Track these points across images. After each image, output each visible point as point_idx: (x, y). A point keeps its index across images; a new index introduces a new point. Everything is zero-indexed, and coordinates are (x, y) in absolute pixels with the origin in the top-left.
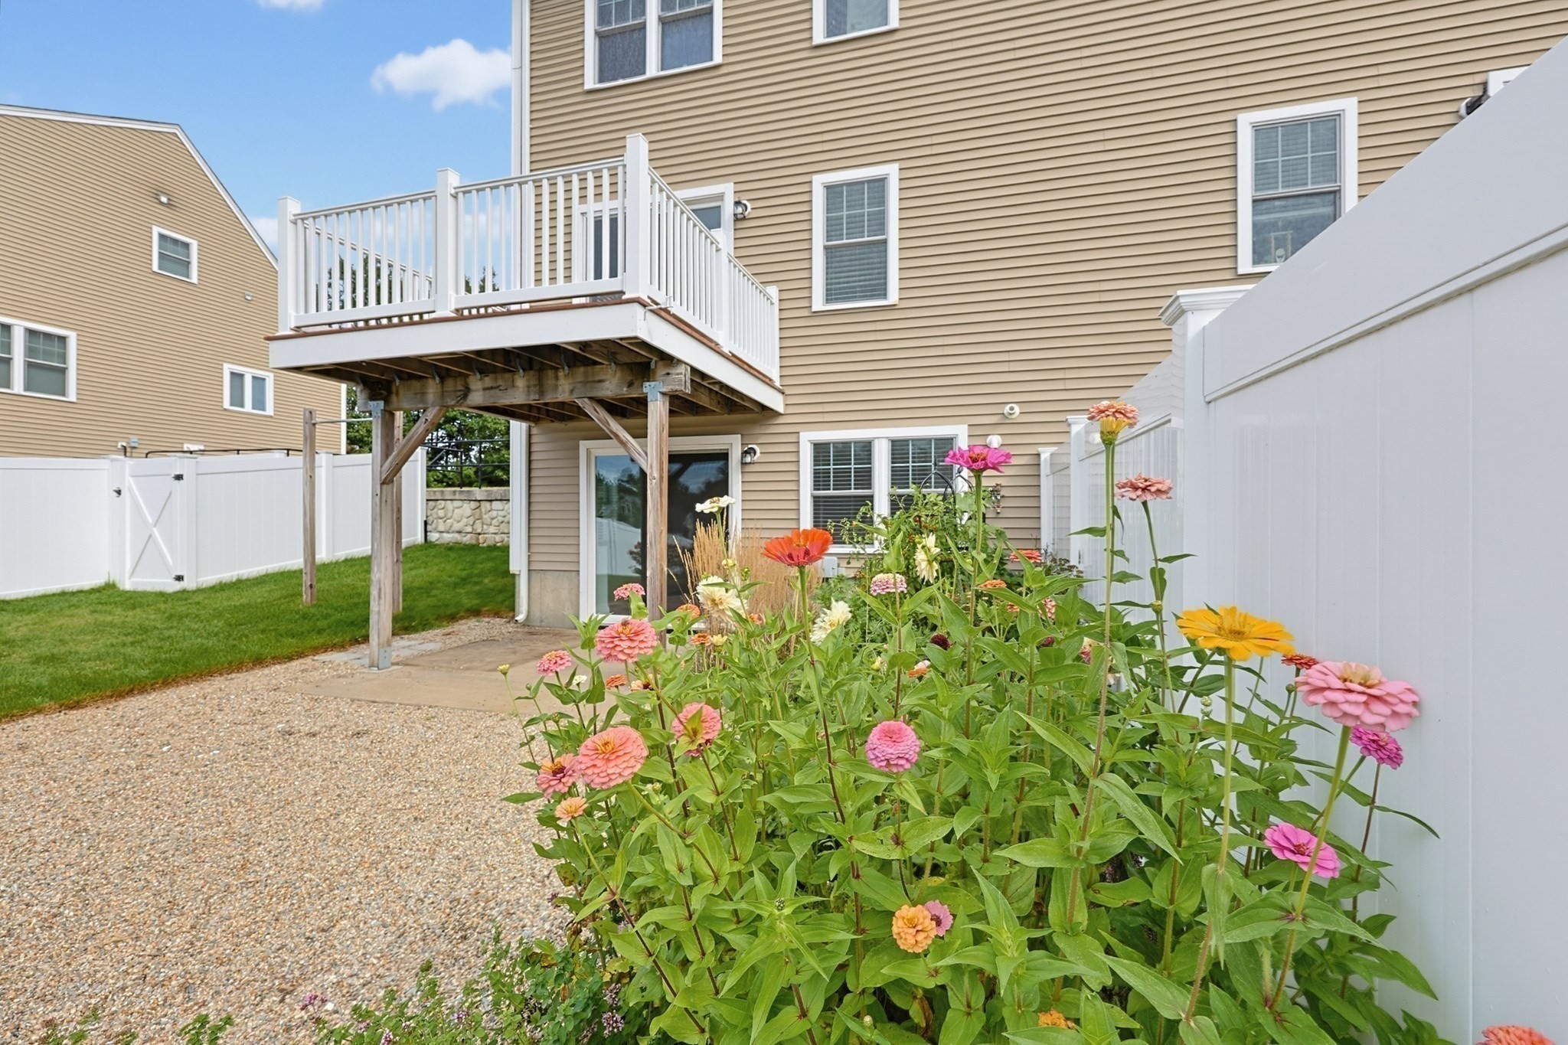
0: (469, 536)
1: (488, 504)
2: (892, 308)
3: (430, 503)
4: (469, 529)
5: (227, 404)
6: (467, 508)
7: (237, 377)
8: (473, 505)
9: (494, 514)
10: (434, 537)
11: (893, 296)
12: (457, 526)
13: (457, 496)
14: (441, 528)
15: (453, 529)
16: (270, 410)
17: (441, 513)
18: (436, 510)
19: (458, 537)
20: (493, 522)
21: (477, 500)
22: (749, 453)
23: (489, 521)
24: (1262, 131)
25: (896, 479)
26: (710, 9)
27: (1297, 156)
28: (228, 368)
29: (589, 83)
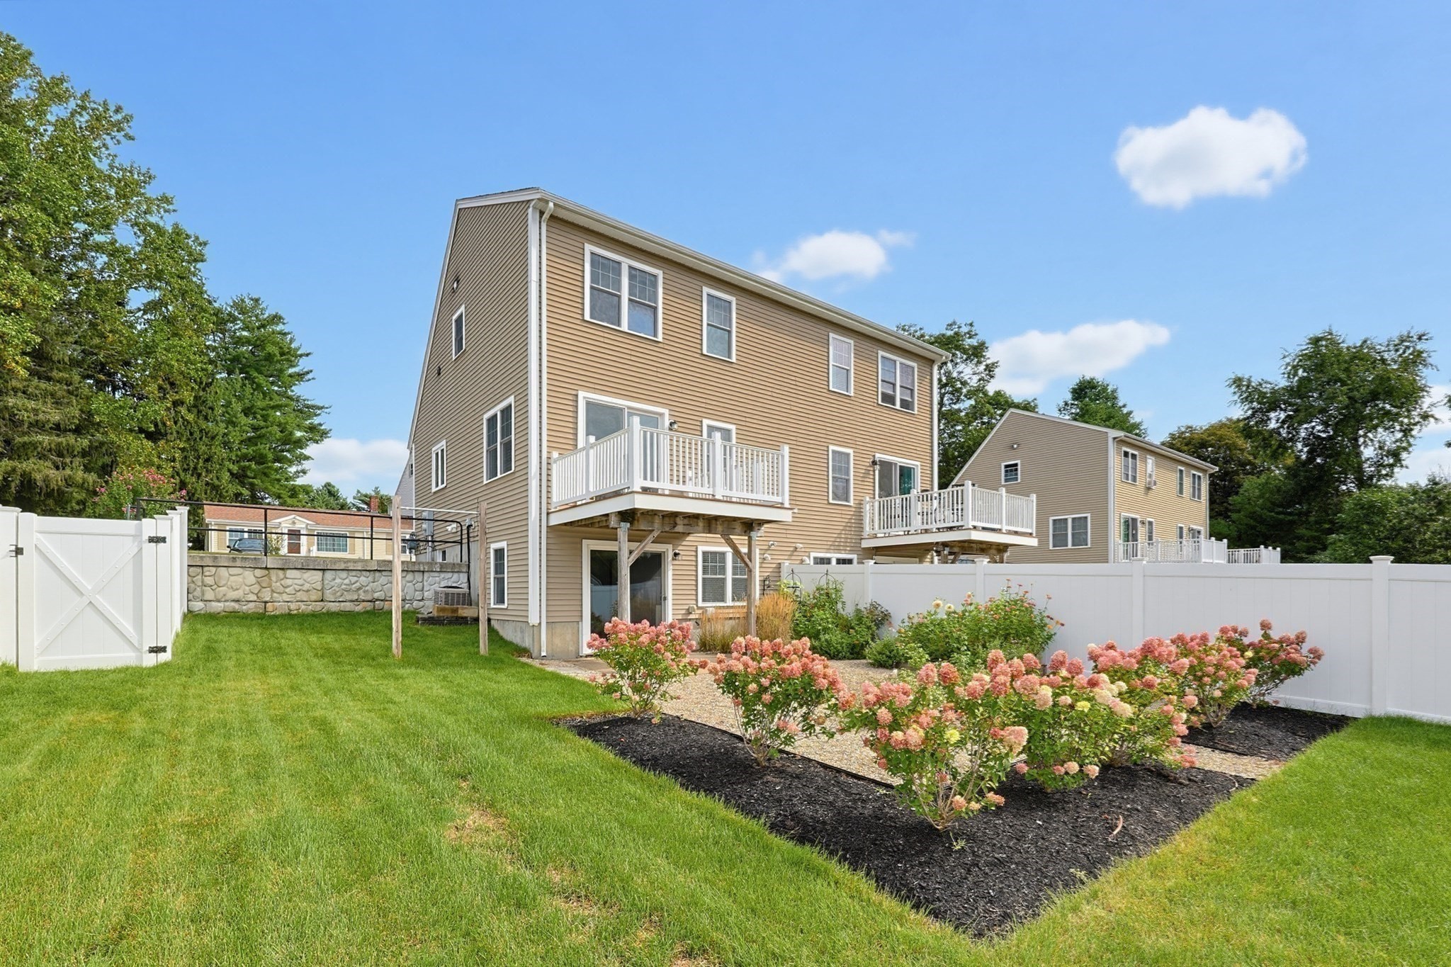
0: (251, 605)
1: (280, 572)
3: (192, 569)
4: (253, 598)
6: (250, 576)
8: (258, 573)
9: (289, 582)
10: (198, 606)
12: (234, 595)
13: (238, 563)
14: (209, 596)
15: (227, 598)
17: (209, 581)
18: (200, 577)
19: (236, 606)
20: (287, 590)
21: (266, 568)
22: (676, 555)
23: (281, 589)
24: (834, 453)
25: (734, 571)
26: (656, 308)
27: (841, 462)
29: (587, 316)
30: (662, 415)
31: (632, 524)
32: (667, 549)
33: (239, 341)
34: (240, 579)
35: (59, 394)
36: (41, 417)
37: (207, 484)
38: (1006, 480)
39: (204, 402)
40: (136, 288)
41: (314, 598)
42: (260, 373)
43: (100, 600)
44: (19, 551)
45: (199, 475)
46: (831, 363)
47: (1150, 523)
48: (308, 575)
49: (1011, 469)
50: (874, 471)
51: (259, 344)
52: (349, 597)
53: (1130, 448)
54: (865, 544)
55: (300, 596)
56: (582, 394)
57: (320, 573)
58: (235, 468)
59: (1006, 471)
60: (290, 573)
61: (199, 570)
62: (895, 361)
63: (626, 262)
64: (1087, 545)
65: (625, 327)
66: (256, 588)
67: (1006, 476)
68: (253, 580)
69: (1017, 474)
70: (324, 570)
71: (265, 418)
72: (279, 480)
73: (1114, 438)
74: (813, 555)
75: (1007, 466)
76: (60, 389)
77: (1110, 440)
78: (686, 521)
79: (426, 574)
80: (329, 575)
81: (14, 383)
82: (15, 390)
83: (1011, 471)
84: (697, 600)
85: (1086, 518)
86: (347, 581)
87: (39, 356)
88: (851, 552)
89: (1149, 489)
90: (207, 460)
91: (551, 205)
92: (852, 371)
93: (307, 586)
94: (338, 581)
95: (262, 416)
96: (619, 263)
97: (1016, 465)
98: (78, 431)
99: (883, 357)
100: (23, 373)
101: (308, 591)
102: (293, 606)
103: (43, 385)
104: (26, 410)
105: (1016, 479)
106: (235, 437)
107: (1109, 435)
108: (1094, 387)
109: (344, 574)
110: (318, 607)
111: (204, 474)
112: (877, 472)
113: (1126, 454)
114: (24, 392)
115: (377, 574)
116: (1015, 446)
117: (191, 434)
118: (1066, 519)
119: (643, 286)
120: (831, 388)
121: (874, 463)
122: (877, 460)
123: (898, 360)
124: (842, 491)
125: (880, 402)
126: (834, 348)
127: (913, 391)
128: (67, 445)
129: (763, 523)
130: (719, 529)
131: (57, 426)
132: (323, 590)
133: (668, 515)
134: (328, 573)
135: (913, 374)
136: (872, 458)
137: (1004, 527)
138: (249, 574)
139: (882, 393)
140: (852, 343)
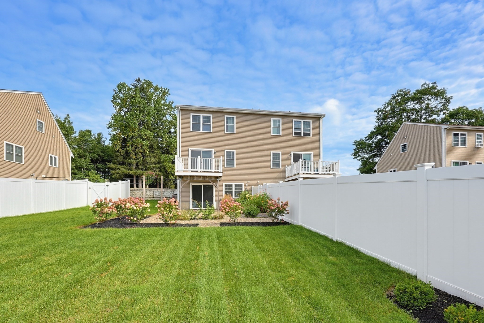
2: (235, 168)
3: (131, 191)
5: (50, 165)
7: (51, 157)
9: (147, 194)
11: (235, 167)
16: (57, 166)
18: (132, 193)
24: (273, 154)
25: (235, 189)
26: (210, 124)
27: (276, 156)
28: (50, 155)
29: (191, 130)
30: (212, 150)
31: (182, 178)
34: (139, 193)
38: (402, 151)
41: (152, 197)
43: (100, 196)
44: (90, 188)
46: (272, 127)
48: (151, 192)
49: (404, 147)
50: (291, 157)
52: (158, 197)
53: (459, 132)
55: (149, 196)
56: (189, 149)
57: (153, 192)
59: (402, 148)
60: (147, 192)
61: (132, 191)
62: (301, 121)
63: (201, 115)
65: (201, 131)
66: (141, 195)
67: (402, 149)
68: (141, 193)
69: (406, 148)
70: (154, 191)
73: (445, 129)
74: (264, 184)
75: (402, 146)
77: (443, 130)
79: (174, 192)
81: (147, 154)
84: (223, 197)
86: (158, 193)
89: (478, 148)
91: (179, 108)
92: (281, 128)
93: (150, 195)
94: (156, 193)
96: (200, 116)
97: (406, 145)
99: (295, 121)
100: (148, 152)
102: (148, 199)
104: (149, 160)
105: (406, 150)
107: (442, 128)
109: (157, 192)
110: (152, 199)
113: (456, 135)
115: (164, 192)
116: (406, 137)
119: (207, 120)
120: (272, 134)
121: (291, 155)
122: (292, 154)
123: (302, 121)
124: (277, 164)
125: (294, 135)
126: (273, 122)
127: (310, 129)
128: (156, 167)
129: (220, 177)
130: (207, 179)
131: (154, 162)
132: (153, 195)
133: (191, 176)
134: (154, 192)
135: (310, 124)
136: (290, 153)
137: (320, 172)
138: (140, 192)
139: (295, 132)
140: (281, 119)
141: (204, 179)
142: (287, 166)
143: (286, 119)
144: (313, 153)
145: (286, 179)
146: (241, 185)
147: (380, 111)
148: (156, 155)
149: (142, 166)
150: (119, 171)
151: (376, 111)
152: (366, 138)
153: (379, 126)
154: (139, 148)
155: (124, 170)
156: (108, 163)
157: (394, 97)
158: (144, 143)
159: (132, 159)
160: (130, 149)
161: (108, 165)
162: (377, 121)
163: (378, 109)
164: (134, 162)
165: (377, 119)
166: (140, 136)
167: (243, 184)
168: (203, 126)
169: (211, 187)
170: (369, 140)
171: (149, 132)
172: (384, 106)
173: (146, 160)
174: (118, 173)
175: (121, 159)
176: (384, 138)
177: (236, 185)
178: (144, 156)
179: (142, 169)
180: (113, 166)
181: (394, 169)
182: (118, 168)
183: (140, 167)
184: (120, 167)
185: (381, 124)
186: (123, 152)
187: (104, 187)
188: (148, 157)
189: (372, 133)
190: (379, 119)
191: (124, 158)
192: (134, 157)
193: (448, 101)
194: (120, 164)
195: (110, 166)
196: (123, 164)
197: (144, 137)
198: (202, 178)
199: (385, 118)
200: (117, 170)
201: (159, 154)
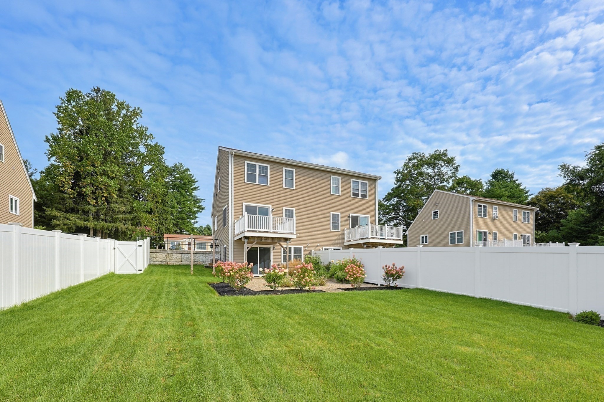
0: (165, 262)
1: (171, 254)
4: (165, 261)
5: (10, 211)
6: (164, 255)
7: (12, 199)
8: (166, 254)
9: (173, 257)
10: (152, 263)
12: (160, 260)
13: (161, 252)
14: (155, 260)
16: (18, 214)
17: (155, 256)
18: (152, 255)
19: (161, 263)
20: (173, 259)
21: (168, 253)
22: (274, 248)
23: (171, 259)
24: (333, 214)
25: (295, 253)
26: (267, 176)
27: (336, 217)
28: (11, 196)
29: (246, 181)
30: (270, 207)
31: (248, 240)
32: (271, 247)
33: (176, 178)
34: (161, 256)
35: (125, 202)
36: (120, 209)
37: (166, 228)
38: (434, 218)
39: (165, 201)
40: (145, 166)
41: (179, 261)
42: (182, 189)
43: (129, 259)
44: (115, 249)
45: (163, 225)
46: (332, 185)
47: (495, 234)
48: (178, 255)
49: (436, 213)
50: (349, 219)
51: (182, 179)
53: (482, 203)
54: (346, 244)
55: (176, 260)
56: (244, 203)
57: (181, 254)
58: (175, 222)
59: (434, 214)
60: (174, 254)
61: (152, 253)
62: (358, 182)
63: (258, 164)
64: (462, 243)
65: (257, 183)
66: (165, 258)
67: (434, 216)
68: (165, 256)
69: (437, 215)
71: (184, 204)
72: (188, 226)
73: (473, 200)
74: (324, 248)
75: (434, 212)
76: (125, 200)
77: (471, 201)
78: (265, 239)
79: (209, 255)
80: (183, 255)
81: (113, 199)
82: (114, 202)
83: (436, 214)
84: (281, 261)
85: (462, 232)
86: (188, 257)
87: (120, 190)
88: (339, 247)
89: (495, 219)
90: (166, 220)
91: (234, 153)
92: (340, 187)
94: (186, 256)
95: (183, 204)
96: (256, 165)
97: (437, 212)
98: (130, 213)
99: (353, 181)
100: (115, 196)
101: (178, 259)
102: (174, 263)
103: (121, 199)
104: (116, 208)
105: (437, 217)
106: (175, 212)
107: (471, 199)
108: (502, 173)
109: (187, 255)
110: (180, 263)
111: (165, 224)
112: (351, 220)
113: (480, 206)
114: (116, 202)
115: (196, 254)
116: (437, 204)
117: (161, 212)
118: (455, 233)
119: (263, 170)
120: (331, 193)
121: (349, 217)
122: (351, 216)
123: (360, 181)
124: (336, 227)
125: (352, 196)
126: (333, 180)
127: (367, 191)
128: (127, 217)
129: (290, 239)
130: (276, 241)
131: (124, 212)
132: (182, 259)
133: (258, 237)
134: (183, 254)
135: (366, 185)
136: (349, 215)
137: (387, 237)
138: (164, 254)
139: (353, 193)
140: (340, 178)
141: (273, 241)
142: (346, 229)
143: (346, 178)
144: (369, 216)
145: (345, 243)
146: (301, 248)
147: (399, 173)
148: (126, 202)
149: (106, 215)
150: (67, 222)
151: (395, 172)
152: (384, 199)
153: (397, 188)
154: (102, 189)
155: (76, 220)
156: (47, 209)
157: (410, 160)
158: (111, 183)
159: (89, 204)
160: (88, 190)
161: (47, 211)
162: (396, 182)
163: (397, 170)
164: (94, 210)
165: (396, 181)
166: (105, 173)
167: (302, 247)
168: (259, 177)
169: (268, 250)
170: (387, 202)
171: (117, 168)
172: (403, 168)
173: (111, 207)
174: (65, 225)
175: (70, 203)
176: (401, 201)
177: (295, 248)
178: (108, 202)
179: (106, 221)
180: (55, 213)
181: (426, 235)
182: (65, 217)
183: (102, 217)
184: (68, 215)
185: (400, 186)
186: (73, 194)
187: (135, 247)
188: (115, 203)
189: (389, 194)
190: (397, 181)
191: (75, 202)
192: (93, 202)
193: (456, 169)
194: (67, 211)
195: (51, 213)
196: (72, 210)
197: (110, 174)
198: (270, 239)
199: (403, 181)
200: (63, 220)
201: (132, 200)
